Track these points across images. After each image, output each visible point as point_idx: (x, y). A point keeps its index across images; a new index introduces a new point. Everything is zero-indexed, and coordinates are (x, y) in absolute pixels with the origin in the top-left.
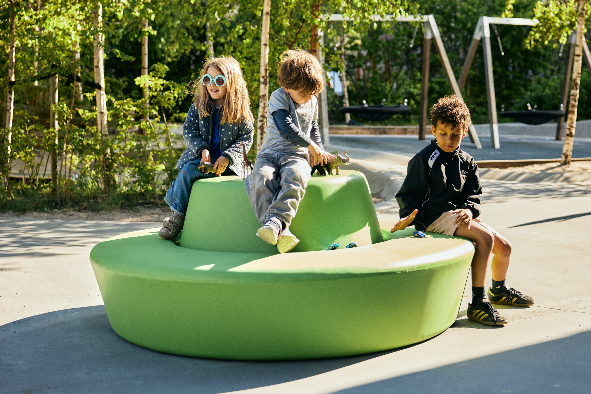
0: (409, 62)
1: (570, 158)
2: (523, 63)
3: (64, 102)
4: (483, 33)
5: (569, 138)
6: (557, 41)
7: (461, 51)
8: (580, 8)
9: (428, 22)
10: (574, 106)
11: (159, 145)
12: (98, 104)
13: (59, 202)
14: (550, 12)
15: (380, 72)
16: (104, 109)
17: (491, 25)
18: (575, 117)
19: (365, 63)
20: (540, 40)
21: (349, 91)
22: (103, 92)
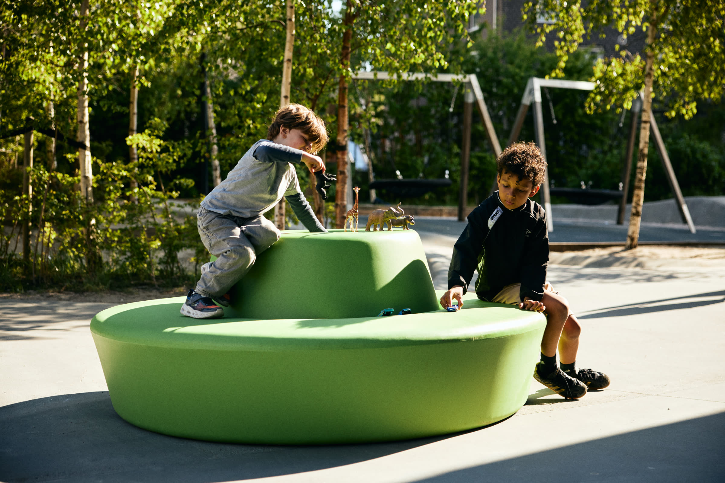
0: (444, 133)
1: (636, 241)
2: (576, 138)
3: (40, 164)
4: (534, 98)
5: (635, 218)
6: (622, 107)
7: (505, 121)
8: (648, 67)
9: (470, 83)
10: (640, 180)
11: (155, 216)
12: (81, 166)
13: (34, 282)
14: (612, 71)
15: (410, 144)
16: (88, 172)
17: (543, 89)
18: (642, 193)
19: (393, 133)
20: (602, 104)
21: (374, 166)
22: (88, 153)
